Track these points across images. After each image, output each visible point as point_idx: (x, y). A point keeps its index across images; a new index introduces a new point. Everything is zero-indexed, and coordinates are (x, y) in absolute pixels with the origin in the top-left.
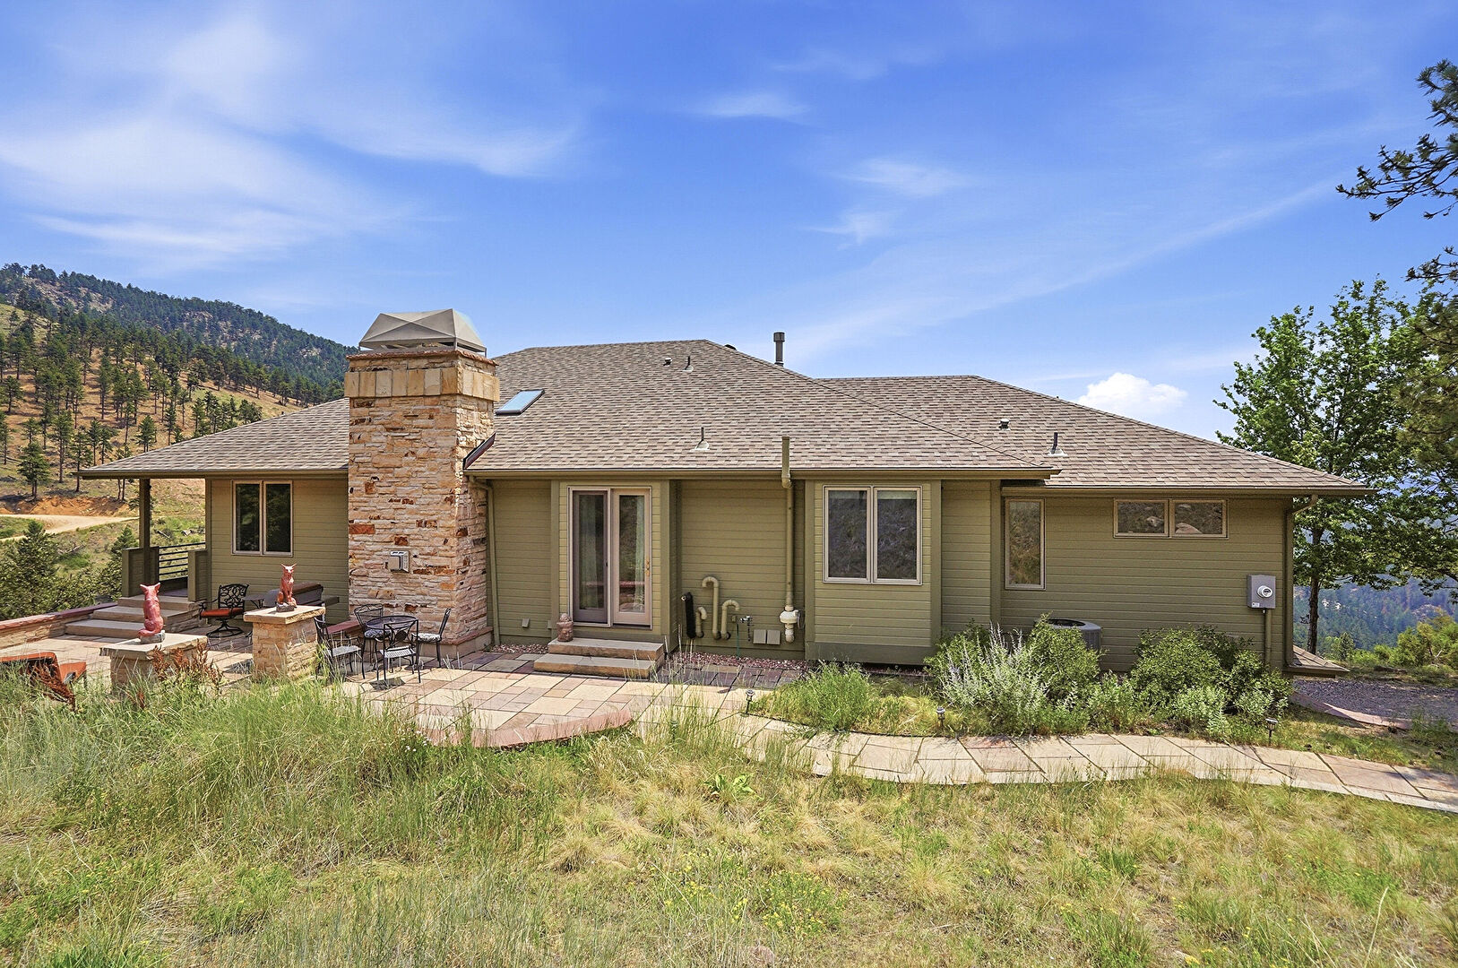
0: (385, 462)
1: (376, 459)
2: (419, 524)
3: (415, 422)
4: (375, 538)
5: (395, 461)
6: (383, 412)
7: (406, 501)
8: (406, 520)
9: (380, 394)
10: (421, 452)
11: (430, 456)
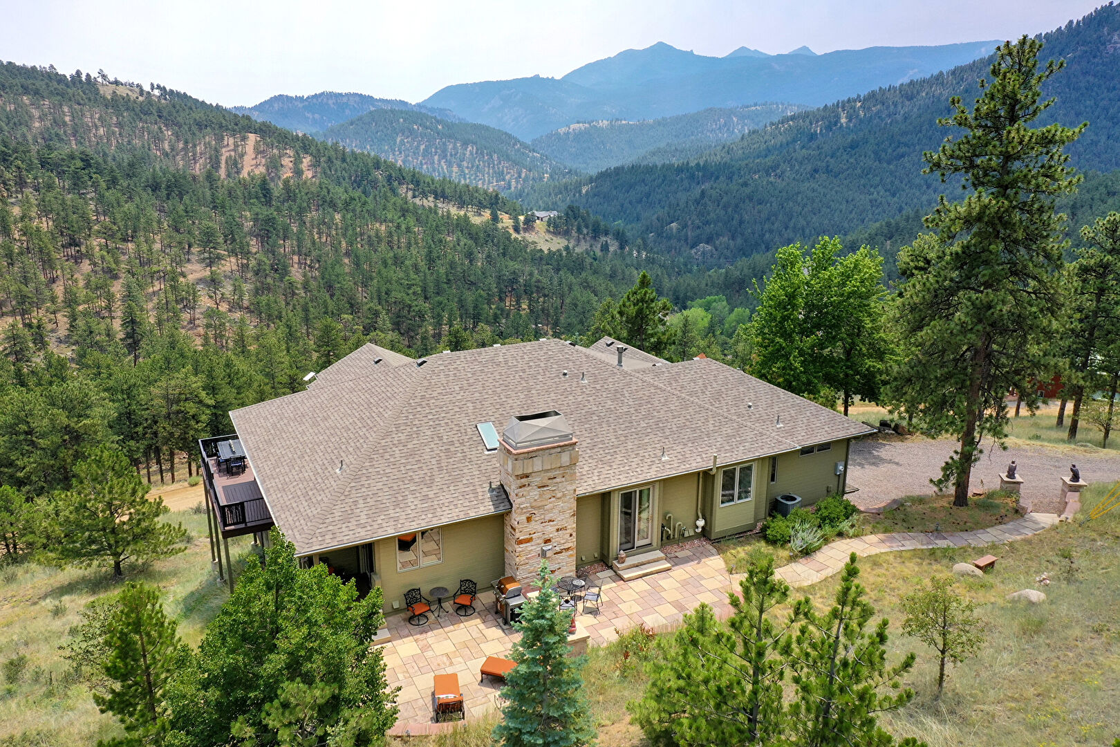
0: (540, 504)
1: (534, 504)
2: (558, 530)
3: (555, 480)
4: (532, 543)
5: (543, 503)
6: (536, 480)
7: (550, 521)
8: (550, 530)
9: (535, 470)
10: (559, 495)
11: (564, 495)
